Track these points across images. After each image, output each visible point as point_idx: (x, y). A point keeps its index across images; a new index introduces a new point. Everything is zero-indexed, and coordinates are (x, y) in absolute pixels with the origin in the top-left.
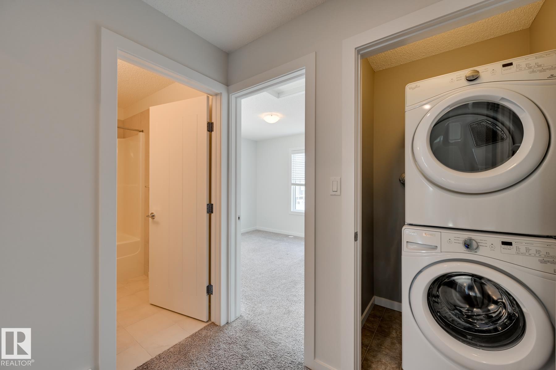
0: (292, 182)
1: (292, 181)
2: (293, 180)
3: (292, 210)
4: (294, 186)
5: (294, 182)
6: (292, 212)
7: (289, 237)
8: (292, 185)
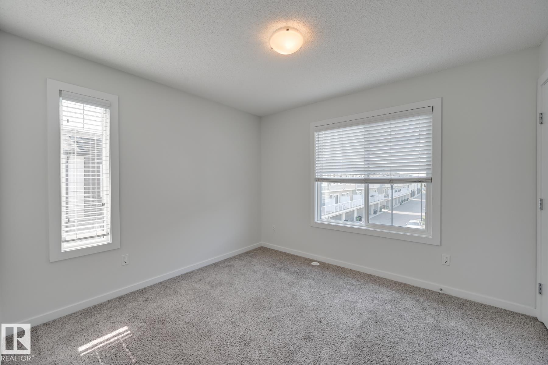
0: (316, 177)
1: (316, 174)
2: (318, 172)
3: (316, 221)
4: (319, 183)
5: (319, 177)
6: (316, 223)
7: (312, 263)
8: (317, 181)
